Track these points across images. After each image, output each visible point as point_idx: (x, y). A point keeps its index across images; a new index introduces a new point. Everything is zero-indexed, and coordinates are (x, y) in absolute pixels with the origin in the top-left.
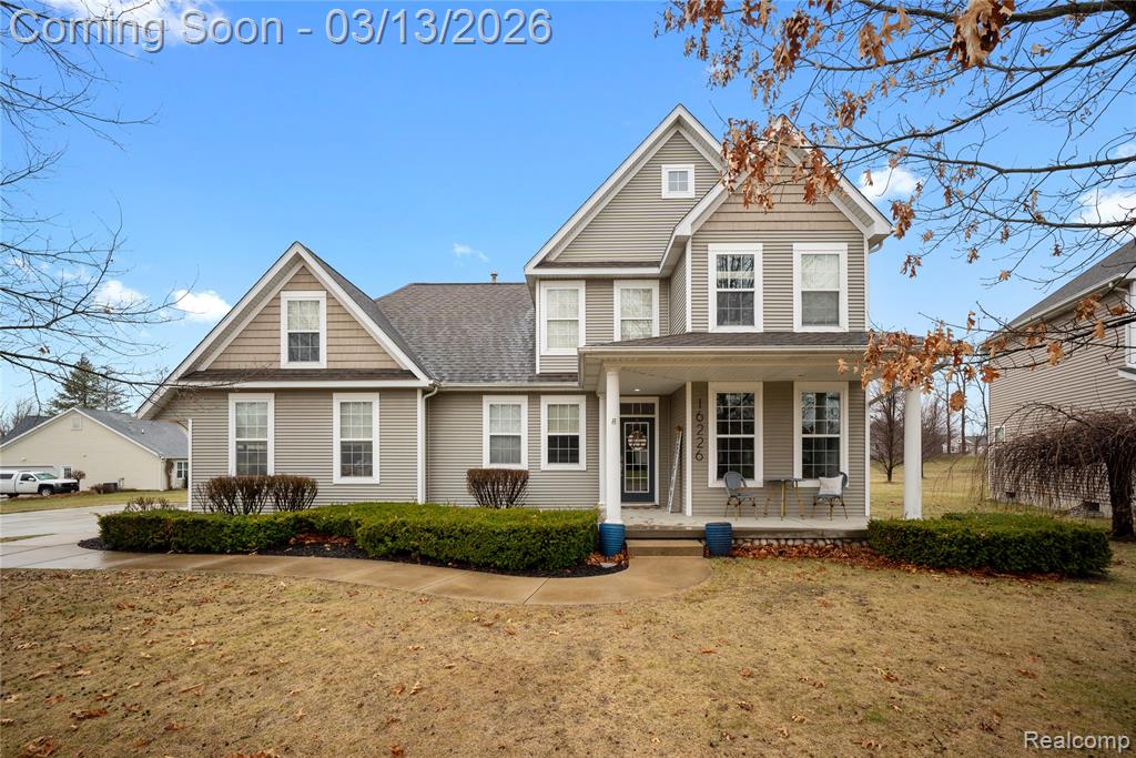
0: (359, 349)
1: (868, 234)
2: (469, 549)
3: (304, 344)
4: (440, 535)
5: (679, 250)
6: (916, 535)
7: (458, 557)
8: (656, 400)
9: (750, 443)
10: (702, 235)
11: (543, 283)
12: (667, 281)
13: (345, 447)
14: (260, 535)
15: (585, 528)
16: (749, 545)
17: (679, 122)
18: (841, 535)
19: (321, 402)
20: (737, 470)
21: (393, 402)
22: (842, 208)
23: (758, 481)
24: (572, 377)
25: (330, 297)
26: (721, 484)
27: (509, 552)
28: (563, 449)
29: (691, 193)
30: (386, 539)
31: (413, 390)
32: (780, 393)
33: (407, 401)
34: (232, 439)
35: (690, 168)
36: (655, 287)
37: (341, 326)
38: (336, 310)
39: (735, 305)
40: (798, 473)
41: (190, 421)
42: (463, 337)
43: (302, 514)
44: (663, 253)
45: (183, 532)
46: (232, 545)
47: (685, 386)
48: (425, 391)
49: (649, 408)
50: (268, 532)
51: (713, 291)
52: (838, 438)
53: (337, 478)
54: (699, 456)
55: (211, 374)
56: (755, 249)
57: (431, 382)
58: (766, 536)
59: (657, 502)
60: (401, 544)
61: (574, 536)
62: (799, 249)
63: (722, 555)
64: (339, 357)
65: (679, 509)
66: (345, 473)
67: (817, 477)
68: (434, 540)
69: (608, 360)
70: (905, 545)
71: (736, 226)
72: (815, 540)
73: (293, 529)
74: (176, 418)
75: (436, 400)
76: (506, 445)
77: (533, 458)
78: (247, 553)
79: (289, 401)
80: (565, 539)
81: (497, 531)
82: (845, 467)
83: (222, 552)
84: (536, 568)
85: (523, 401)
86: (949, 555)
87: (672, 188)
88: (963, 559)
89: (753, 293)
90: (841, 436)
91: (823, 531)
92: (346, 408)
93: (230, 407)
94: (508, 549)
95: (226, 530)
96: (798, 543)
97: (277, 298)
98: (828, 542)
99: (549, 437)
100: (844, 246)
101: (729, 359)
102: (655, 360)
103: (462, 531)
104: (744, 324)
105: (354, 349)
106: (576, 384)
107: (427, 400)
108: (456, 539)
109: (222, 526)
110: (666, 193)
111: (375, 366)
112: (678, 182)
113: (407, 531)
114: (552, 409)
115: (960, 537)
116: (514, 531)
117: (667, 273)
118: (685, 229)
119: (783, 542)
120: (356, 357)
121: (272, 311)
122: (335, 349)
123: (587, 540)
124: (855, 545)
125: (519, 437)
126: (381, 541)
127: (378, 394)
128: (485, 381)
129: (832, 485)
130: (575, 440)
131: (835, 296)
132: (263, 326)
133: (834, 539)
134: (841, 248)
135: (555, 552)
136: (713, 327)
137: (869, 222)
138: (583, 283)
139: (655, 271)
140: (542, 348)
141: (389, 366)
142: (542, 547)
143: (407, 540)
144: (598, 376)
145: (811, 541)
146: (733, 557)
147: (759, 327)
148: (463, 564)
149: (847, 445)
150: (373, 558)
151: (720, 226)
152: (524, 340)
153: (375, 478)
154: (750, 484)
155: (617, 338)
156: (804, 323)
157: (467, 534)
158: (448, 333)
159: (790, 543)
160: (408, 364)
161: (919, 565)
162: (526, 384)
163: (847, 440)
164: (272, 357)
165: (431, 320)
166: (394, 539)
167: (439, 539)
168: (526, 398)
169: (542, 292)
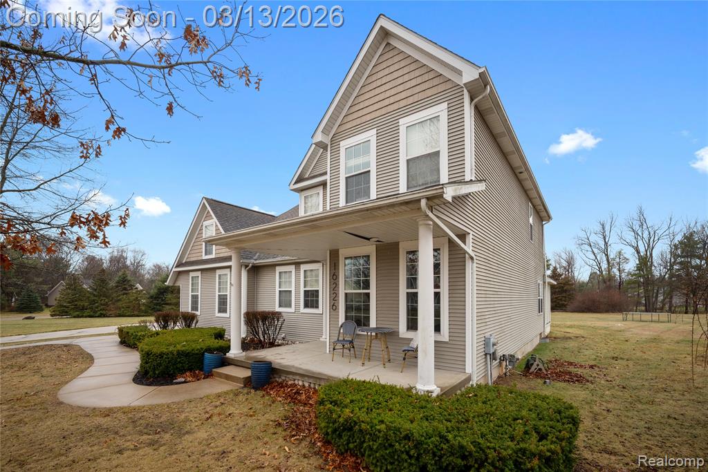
9: (368, 297)
10: (336, 137)
11: (303, 193)
13: (220, 297)
19: (213, 275)
20: (359, 319)
28: (311, 298)
34: (190, 294)
40: (403, 324)
51: (343, 178)
53: (217, 313)
54: (334, 307)
56: (371, 135)
62: (404, 122)
71: (358, 121)
75: (252, 271)
76: (285, 296)
77: (297, 305)
79: (205, 275)
82: (444, 320)
85: (293, 268)
89: (369, 171)
90: (441, 290)
93: (190, 279)
97: (202, 225)
99: (305, 291)
100: (445, 105)
114: (306, 273)
118: (318, 137)
125: (291, 291)
130: (317, 291)
131: (436, 155)
134: (441, 109)
138: (322, 187)
149: (446, 299)
151: (348, 126)
156: (410, 188)
163: (447, 295)
164: (201, 254)
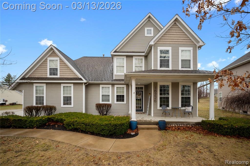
0: (68, 73)
1: (198, 45)
2: (94, 129)
3: (54, 71)
4: (86, 125)
5: (150, 48)
6: (217, 126)
7: (91, 131)
8: (143, 86)
9: (168, 98)
10: (156, 45)
11: (115, 57)
12: (146, 57)
13: (64, 97)
14: (37, 123)
15: (126, 123)
16: (170, 126)
17: (149, 17)
18: (194, 123)
19: (58, 86)
20: (164, 105)
21: (77, 86)
22: (191, 38)
23: (170, 107)
24: (122, 80)
25: (60, 59)
26: (161, 108)
27: (105, 131)
28: (120, 98)
29: (152, 35)
30: (71, 125)
31: (82, 83)
32: (175, 85)
33: (80, 86)
34: (35, 95)
35: (152, 29)
36: (143, 58)
37: (63, 66)
38: (62, 62)
39: (164, 62)
40: (180, 106)
41: (23, 91)
42: (96, 70)
43: (50, 116)
44: (146, 50)
45: (15, 122)
46: (29, 126)
47: (151, 83)
48: (85, 83)
49: (142, 88)
50: (40, 122)
51: (159, 59)
52: (190, 97)
53: (62, 105)
54: (155, 101)
55: (29, 78)
56: (169, 49)
57: (87, 81)
58: (174, 124)
59: (144, 111)
60: (75, 127)
61: (123, 126)
62: (181, 49)
63: (163, 130)
64: (63, 75)
65: (150, 114)
66: (64, 104)
67: (185, 107)
68: (84, 126)
69: (133, 76)
70: (214, 128)
71: (165, 43)
72: (187, 125)
73: (47, 121)
74: (20, 90)
75: (88, 86)
76: (106, 97)
77: (113, 101)
78: (33, 128)
79: (50, 86)
80: (121, 127)
81: (102, 125)
82: (192, 104)
83: (26, 128)
84: (113, 135)
85: (110, 86)
86: (227, 132)
87: (148, 33)
88: (231, 133)
89: (169, 60)
90: (191, 96)
91: (189, 122)
92: (65, 87)
93: (34, 87)
94: (105, 130)
95: (27, 122)
96: (182, 125)
97: (47, 59)
98: (190, 125)
99: (117, 95)
100: (192, 48)
101: (165, 77)
102: (145, 77)
103: (92, 124)
104: (167, 67)
105: (67, 73)
106: (123, 82)
107: (86, 86)
108: (90, 126)
109: (26, 121)
110: (146, 35)
111: (72, 77)
112: (149, 32)
113: (77, 123)
114: (118, 88)
115: (230, 127)
116: (107, 125)
117: (147, 54)
118: (152, 43)
119: (179, 125)
120: (67, 75)
121: (45, 62)
122: (62, 73)
123: (127, 126)
124: (197, 126)
125: (109, 95)
126: (70, 125)
127: (73, 84)
128: (101, 81)
129: (189, 109)
130: (123, 96)
131: (189, 60)
132: (43, 66)
133: (192, 125)
134: (191, 49)
135: (118, 131)
136: (159, 68)
137: (198, 42)
138: (125, 57)
139: (143, 54)
140: (115, 73)
141: (76, 77)
142: (114, 129)
143: (77, 126)
144: (130, 80)
145: (186, 125)
146: (166, 130)
147: (170, 68)
148: (92, 133)
149: (192, 99)
150: (68, 130)
151: (161, 42)
152: (110, 71)
153: (72, 106)
154: (168, 108)
155: (134, 71)
156: (182, 68)
157: (94, 125)
158: (92, 69)
159: (180, 125)
160: (80, 76)
161: (218, 134)
162: (111, 82)
163: (192, 98)
164: (45, 74)
165: (88, 66)
166: (74, 125)
167: (86, 126)
168: (111, 86)
169: (115, 59)
